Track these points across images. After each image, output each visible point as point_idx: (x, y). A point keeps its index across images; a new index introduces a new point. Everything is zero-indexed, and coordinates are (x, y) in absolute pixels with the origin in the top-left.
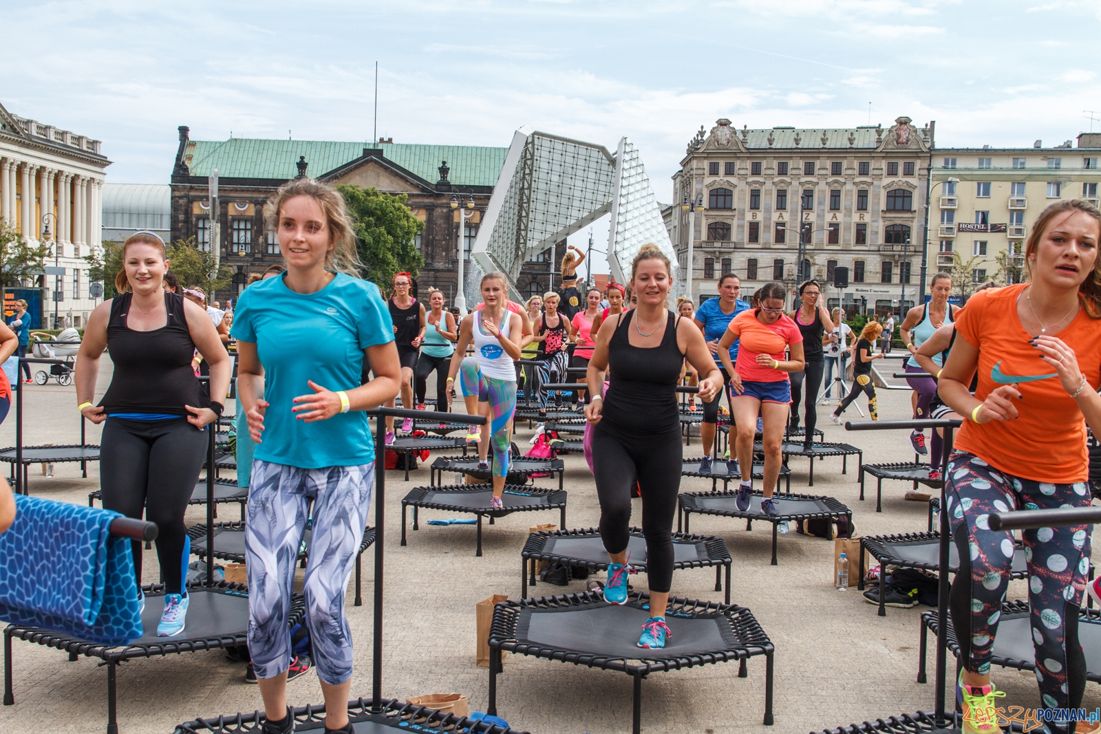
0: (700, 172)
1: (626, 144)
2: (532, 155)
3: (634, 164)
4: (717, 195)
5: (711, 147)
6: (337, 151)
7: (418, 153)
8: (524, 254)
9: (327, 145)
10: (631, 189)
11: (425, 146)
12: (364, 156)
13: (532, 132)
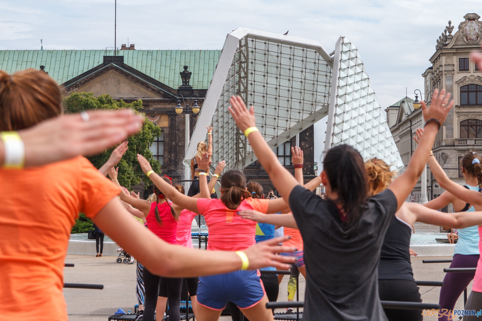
0: (450, 68)
1: (343, 43)
2: (247, 58)
3: (352, 63)
4: (468, 92)
5: (460, 43)
6: (77, 59)
7: (159, 58)
8: (244, 159)
9: (67, 53)
10: (349, 89)
11: (167, 51)
12: (104, 64)
13: (245, 34)
